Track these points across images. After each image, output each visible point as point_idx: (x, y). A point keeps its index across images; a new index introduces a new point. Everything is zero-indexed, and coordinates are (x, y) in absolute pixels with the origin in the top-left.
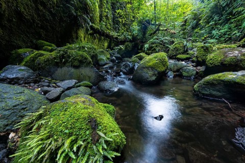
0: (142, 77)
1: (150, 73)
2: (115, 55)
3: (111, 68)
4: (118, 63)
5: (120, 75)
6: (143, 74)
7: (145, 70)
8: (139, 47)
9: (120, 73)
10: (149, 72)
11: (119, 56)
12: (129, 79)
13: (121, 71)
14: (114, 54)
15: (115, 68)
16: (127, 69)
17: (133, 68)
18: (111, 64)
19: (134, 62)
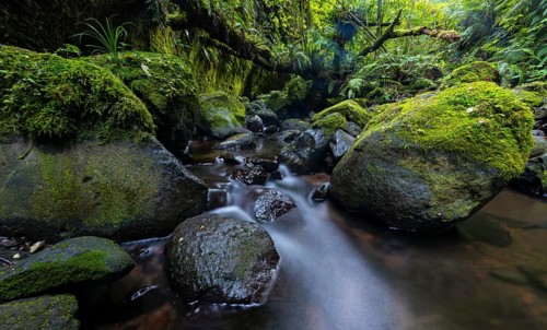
0: (389, 195)
1: (442, 180)
2: (259, 112)
3: (247, 147)
4: (270, 132)
5: (277, 176)
6: (399, 184)
7: (410, 164)
8: (330, 90)
9: (277, 166)
10: (434, 176)
11: (270, 113)
12: (318, 198)
13: (282, 160)
14: (257, 109)
15: (260, 148)
16: (305, 152)
17: (327, 150)
18: (247, 135)
19: (331, 127)
